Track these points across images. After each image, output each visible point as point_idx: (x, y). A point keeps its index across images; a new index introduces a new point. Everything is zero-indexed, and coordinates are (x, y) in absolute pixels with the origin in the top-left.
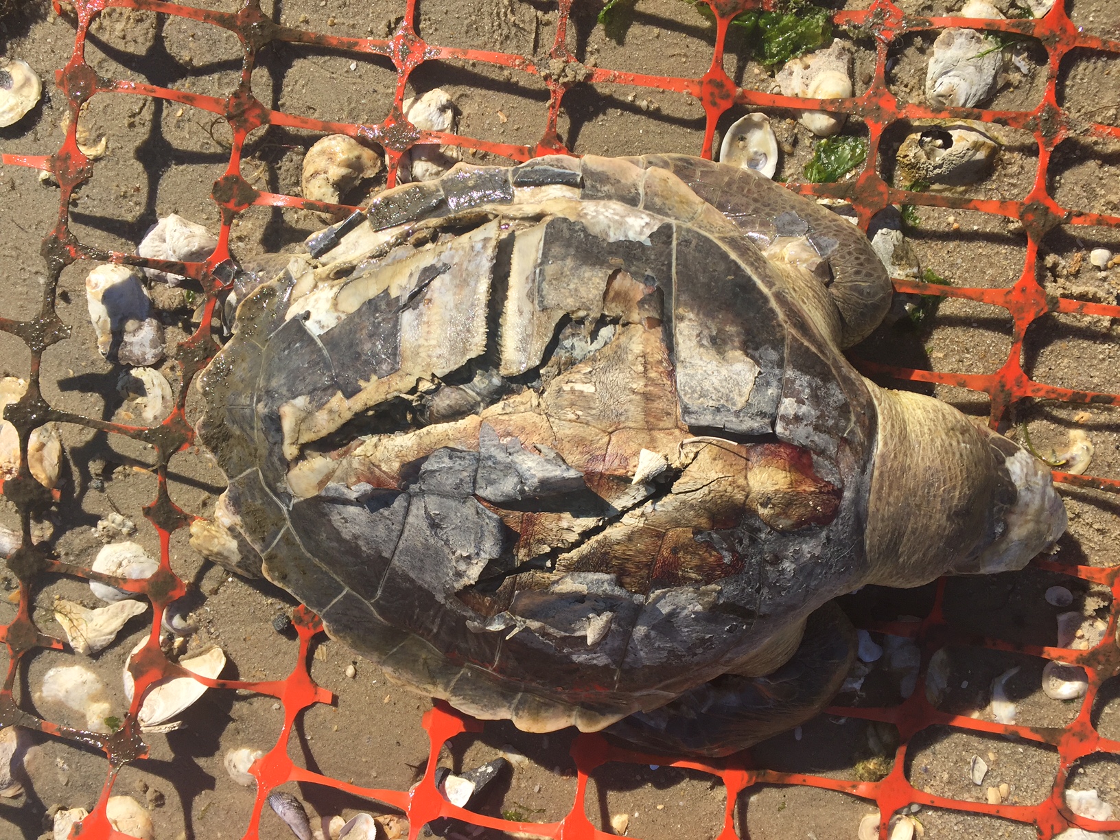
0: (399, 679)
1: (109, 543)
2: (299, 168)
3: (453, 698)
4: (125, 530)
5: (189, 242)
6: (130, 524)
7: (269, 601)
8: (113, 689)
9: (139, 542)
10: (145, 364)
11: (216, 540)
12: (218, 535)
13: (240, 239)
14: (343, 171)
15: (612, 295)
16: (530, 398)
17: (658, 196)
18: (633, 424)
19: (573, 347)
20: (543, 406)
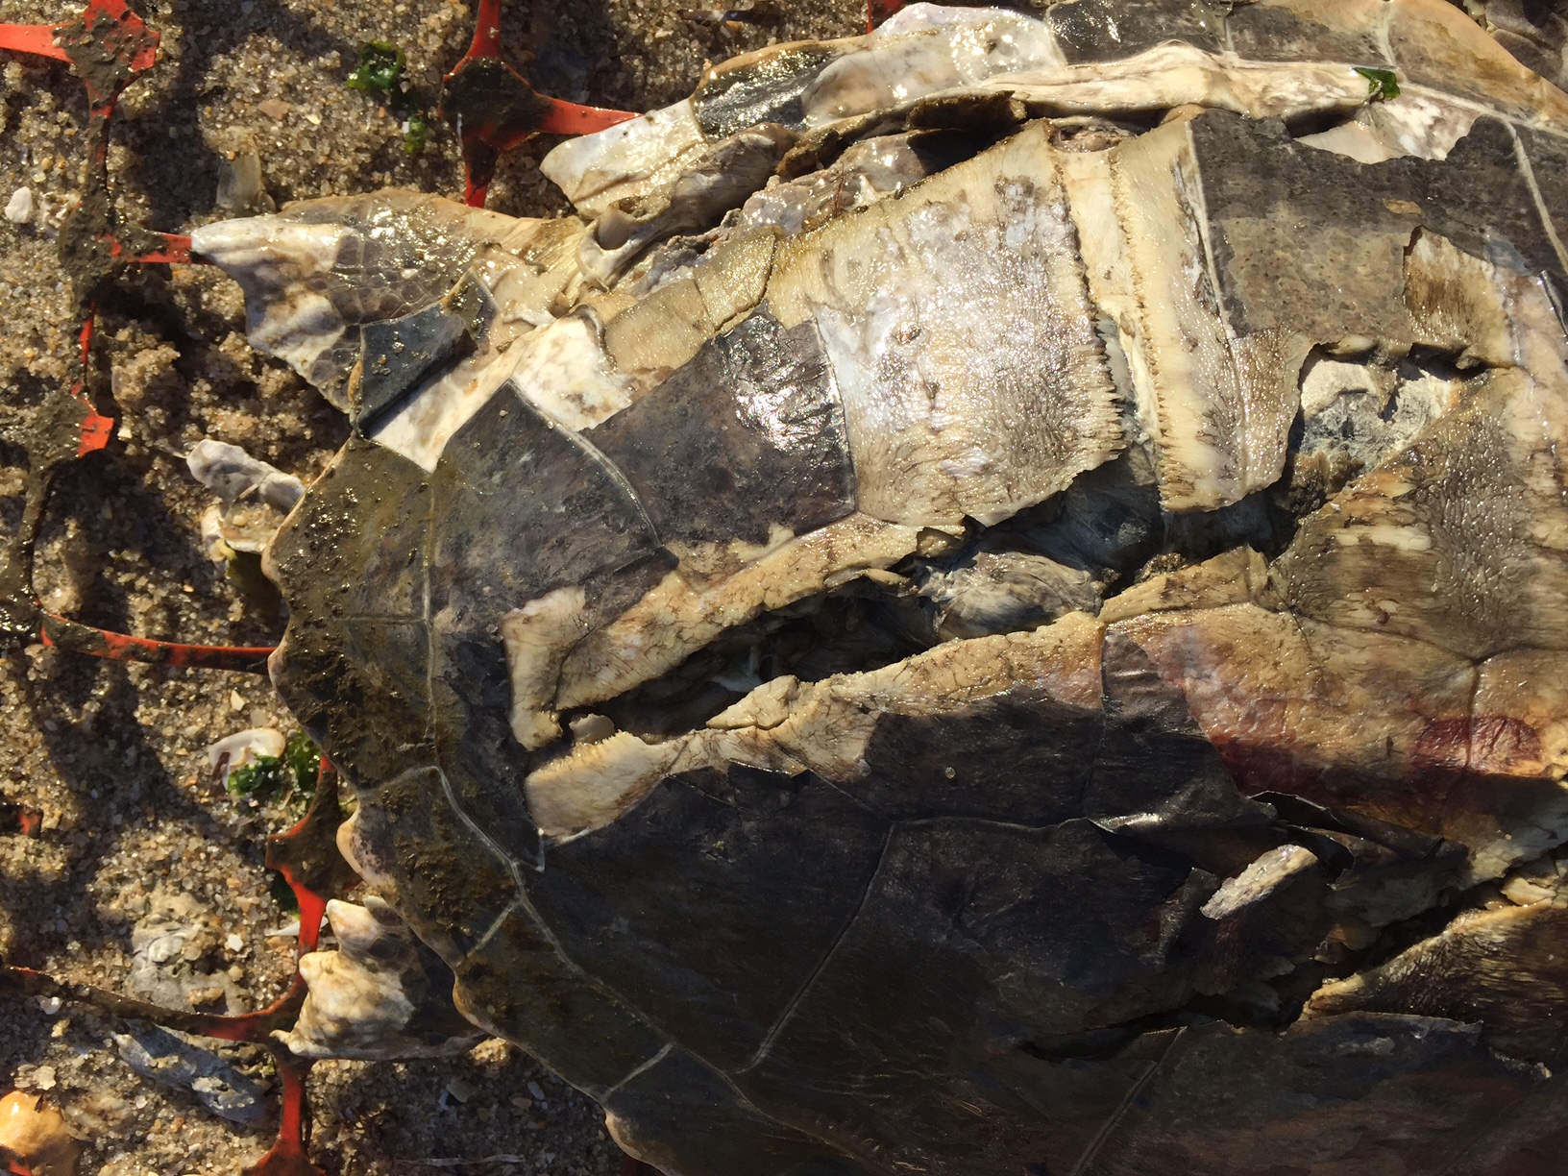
15: (1423, 291)
16: (1244, 567)
17: (1429, 62)
18: (1544, 637)
19: (1348, 430)
20: (1282, 587)
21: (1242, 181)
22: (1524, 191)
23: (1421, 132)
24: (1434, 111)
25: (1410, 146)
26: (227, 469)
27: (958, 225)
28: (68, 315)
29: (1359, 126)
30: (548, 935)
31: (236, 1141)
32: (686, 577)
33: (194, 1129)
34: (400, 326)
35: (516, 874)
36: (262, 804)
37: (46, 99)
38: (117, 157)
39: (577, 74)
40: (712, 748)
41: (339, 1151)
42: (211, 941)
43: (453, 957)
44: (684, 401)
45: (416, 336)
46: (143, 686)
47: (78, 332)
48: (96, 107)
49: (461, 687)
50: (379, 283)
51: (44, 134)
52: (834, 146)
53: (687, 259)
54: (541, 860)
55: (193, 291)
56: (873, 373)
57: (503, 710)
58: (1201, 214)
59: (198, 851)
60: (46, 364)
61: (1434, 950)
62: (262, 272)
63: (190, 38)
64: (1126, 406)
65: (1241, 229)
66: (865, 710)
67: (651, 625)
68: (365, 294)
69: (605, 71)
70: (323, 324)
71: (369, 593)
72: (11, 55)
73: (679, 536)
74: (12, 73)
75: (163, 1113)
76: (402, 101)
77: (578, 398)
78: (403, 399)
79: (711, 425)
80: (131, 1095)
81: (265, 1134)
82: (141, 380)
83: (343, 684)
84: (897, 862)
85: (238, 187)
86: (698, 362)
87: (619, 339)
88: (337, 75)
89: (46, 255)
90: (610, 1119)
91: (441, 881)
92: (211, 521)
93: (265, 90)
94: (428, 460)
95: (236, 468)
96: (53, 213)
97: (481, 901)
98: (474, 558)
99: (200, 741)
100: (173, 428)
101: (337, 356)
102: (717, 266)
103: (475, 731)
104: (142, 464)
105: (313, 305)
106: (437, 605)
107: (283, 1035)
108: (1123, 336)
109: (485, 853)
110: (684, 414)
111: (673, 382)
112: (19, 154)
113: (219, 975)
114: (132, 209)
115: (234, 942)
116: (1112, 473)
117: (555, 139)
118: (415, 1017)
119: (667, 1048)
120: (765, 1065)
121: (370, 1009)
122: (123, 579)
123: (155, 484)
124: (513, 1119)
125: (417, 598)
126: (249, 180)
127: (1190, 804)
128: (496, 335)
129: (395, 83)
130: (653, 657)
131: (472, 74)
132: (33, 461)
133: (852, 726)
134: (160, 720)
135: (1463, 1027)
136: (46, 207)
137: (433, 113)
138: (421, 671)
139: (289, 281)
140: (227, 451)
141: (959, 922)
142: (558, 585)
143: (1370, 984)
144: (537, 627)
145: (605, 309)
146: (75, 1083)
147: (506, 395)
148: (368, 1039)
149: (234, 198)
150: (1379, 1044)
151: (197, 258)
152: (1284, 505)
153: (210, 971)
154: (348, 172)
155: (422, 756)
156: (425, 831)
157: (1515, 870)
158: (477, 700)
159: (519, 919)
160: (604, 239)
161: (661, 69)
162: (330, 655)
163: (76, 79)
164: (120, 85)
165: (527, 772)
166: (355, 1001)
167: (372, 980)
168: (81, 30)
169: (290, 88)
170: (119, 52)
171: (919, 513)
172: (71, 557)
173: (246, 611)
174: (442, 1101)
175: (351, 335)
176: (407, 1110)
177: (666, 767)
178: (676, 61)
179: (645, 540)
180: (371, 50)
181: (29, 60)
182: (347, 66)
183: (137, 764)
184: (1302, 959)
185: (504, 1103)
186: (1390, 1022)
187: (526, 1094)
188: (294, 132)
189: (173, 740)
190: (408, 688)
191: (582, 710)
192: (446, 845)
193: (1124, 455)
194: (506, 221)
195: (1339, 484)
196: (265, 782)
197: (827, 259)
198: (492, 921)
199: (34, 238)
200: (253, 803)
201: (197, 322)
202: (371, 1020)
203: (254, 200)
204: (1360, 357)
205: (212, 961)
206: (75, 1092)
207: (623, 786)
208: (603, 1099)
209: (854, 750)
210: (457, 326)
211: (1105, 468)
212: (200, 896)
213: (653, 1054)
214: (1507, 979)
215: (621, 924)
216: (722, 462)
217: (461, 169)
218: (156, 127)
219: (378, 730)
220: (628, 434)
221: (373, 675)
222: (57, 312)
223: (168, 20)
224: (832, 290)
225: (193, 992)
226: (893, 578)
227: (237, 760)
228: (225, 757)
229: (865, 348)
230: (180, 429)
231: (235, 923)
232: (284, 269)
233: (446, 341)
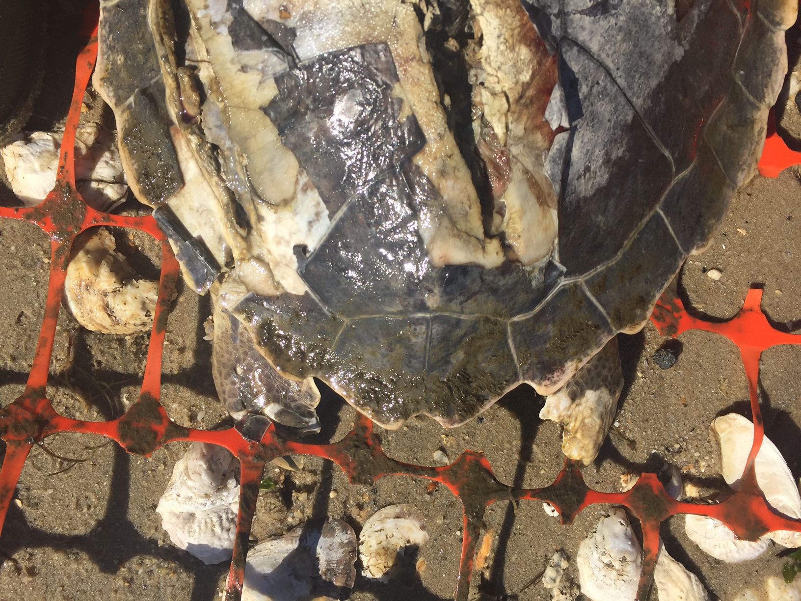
0: (750, 166)
1: (579, 587)
2: (101, 337)
3: (767, 100)
4: (564, 564)
5: (194, 473)
6: (556, 558)
7: (640, 375)
8: (750, 574)
9: (577, 546)
10: (355, 541)
11: (587, 421)
12: (580, 418)
13: (193, 418)
14: (104, 271)
119: (660, 211)
130: (460, 175)
165: (518, 262)
213: (663, 220)
220: (333, 189)
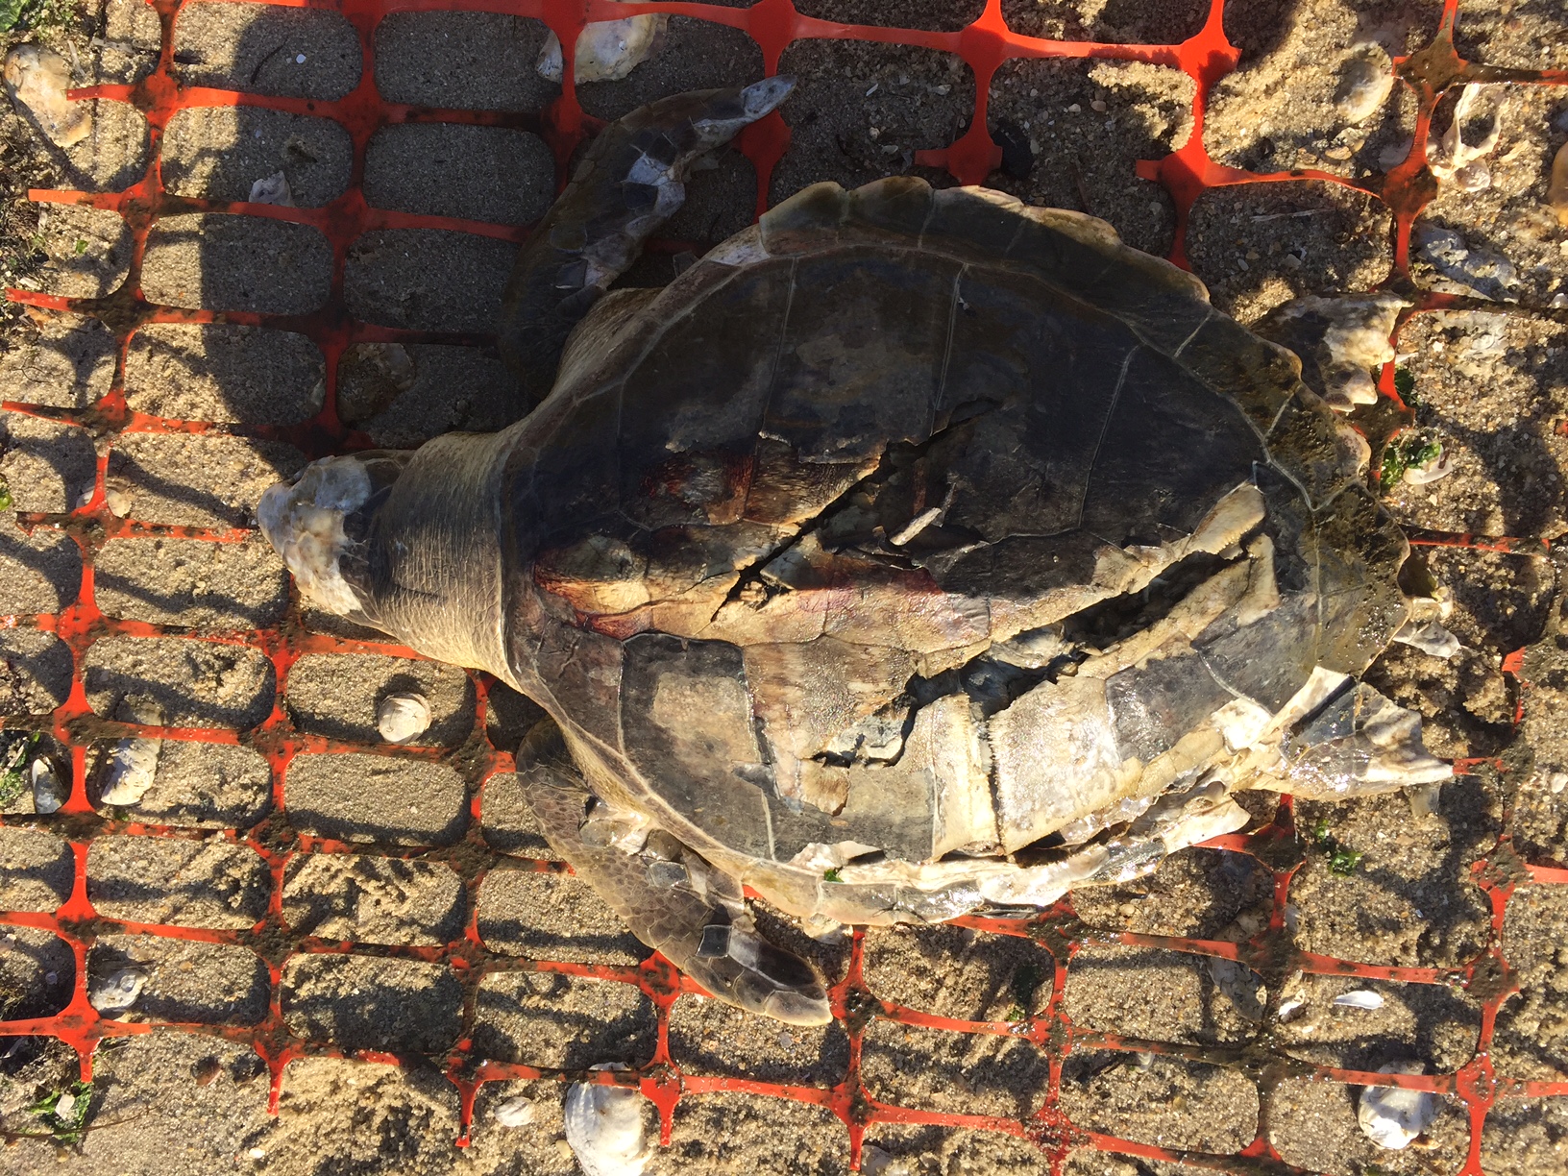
15: (839, 789)
16: (928, 669)
17: (800, 886)
18: (797, 648)
19: (881, 731)
20: (911, 662)
21: (914, 832)
22: (775, 831)
23: (819, 854)
24: (809, 864)
25: (826, 849)
26: (1436, 641)
27: (1052, 808)
28: (1533, 723)
29: (848, 855)
30: (1249, 419)
31: (1440, 212)
32: (1186, 638)
33: (1465, 220)
34: (1333, 736)
35: (1268, 455)
36: (1419, 438)
37: (1541, 842)
38: (1497, 812)
39: (1228, 864)
40: (1170, 553)
41: (1374, 211)
42: (1453, 348)
43: (1302, 391)
44: (1186, 720)
45: (1324, 731)
46: (1492, 506)
47: (1524, 716)
48: (1508, 840)
49: (1302, 563)
50: (1343, 753)
51: (1543, 822)
52: (1101, 838)
53: (1178, 782)
54: (1255, 468)
55: (1455, 738)
56: (1096, 742)
57: (1279, 554)
58: (936, 817)
59: (1460, 405)
60: (1545, 695)
61: (827, 497)
62: (1412, 755)
63: (1454, 876)
64: (985, 737)
65: (921, 811)
66: (1098, 585)
67: (1203, 612)
68: (1352, 747)
69: (1213, 866)
70: (1376, 729)
71: (1352, 602)
72: (1561, 866)
73: (1189, 657)
74: (1560, 855)
75: (1488, 228)
76: (1330, 846)
77: (1238, 714)
78: (1331, 699)
79: (1174, 710)
80: (1510, 238)
81: (1421, 221)
82: (1486, 690)
83: (1366, 547)
84: (1075, 506)
85: (1425, 799)
86: (1178, 737)
87: (1217, 742)
88: (1367, 859)
89: (1542, 755)
90: (1206, 298)
91: (1310, 439)
92: (1447, 609)
93: (1410, 849)
94: (1318, 671)
95: (1430, 641)
96: (1538, 779)
97: (1286, 431)
98: (1294, 632)
99: (1457, 473)
100: (1469, 662)
101: (1367, 713)
102: (1165, 780)
103: (1293, 540)
104: (1489, 640)
105: (1382, 739)
106: (1314, 606)
107: (1407, 305)
108: (979, 765)
109: (1285, 463)
110: (1187, 713)
111: (1190, 726)
112: (1558, 810)
113: (1448, 326)
114: (1489, 782)
115: (1438, 347)
116: (991, 710)
117: (1242, 831)
118: (1322, 334)
119: (1177, 355)
120: (1125, 354)
121: (1351, 336)
122: (1503, 572)
123: (1481, 628)
124: (1258, 244)
125: (1325, 607)
126: (1417, 804)
127: (948, 560)
128: (1281, 736)
129: (1334, 856)
130: (1202, 596)
131: (1289, 864)
132: (1554, 642)
133: (1103, 575)
134: (1483, 485)
135: (810, 459)
136: (1543, 782)
137: (1311, 841)
138: (1323, 567)
139: (1396, 751)
140: (1436, 651)
141: (1043, 477)
142: (1250, 626)
143: (854, 476)
144: (1262, 603)
145: (1222, 755)
146: (1547, 245)
147: (1274, 710)
148: (1353, 316)
149: (1428, 793)
150: (843, 444)
151: (1449, 762)
152: (913, 699)
153: (1454, 328)
154: (1361, 807)
155: (1323, 514)
156: (1320, 469)
157: (796, 540)
158: (1292, 558)
159: (1264, 427)
160: (1220, 786)
161: (1180, 868)
162: (1374, 563)
163: (1521, 853)
164: (1494, 852)
165: (1264, 520)
166: (1361, 341)
167: (1349, 355)
168: (1516, 880)
169: (1395, 851)
170: (1494, 870)
171: (1077, 683)
172: (1536, 584)
173: (1426, 558)
174: (1304, 253)
175: (1360, 725)
176: (1327, 244)
177: (1193, 539)
178: (1172, 872)
179: (1206, 653)
180: (1348, 873)
181: (1550, 863)
182: (1361, 864)
183: (1498, 455)
184: (884, 485)
185: (1263, 254)
186: (841, 457)
187: (1250, 262)
188: (1393, 828)
189: (1475, 473)
190: (1329, 556)
191: (1237, 560)
192: (1308, 462)
193: (987, 717)
194: (1269, 787)
195: (885, 708)
196: (1415, 452)
197: (1113, 789)
198: (1281, 419)
199: (1551, 765)
200: (1424, 438)
201: (1453, 721)
202: (1351, 329)
203: (1416, 793)
204: (872, 761)
205: (1453, 335)
206: (1547, 239)
207: (1214, 524)
208: (1211, 312)
209: (1102, 563)
210: (1301, 738)
211: (995, 712)
212: (1459, 376)
213: (1185, 348)
214: (793, 486)
215: (1210, 436)
216: (1169, 695)
217: (1294, 812)
218: (1474, 828)
219: (1346, 524)
220: (1213, 701)
221: (1350, 557)
222: (1538, 724)
223: (1467, 885)
224: (1112, 776)
225: (1465, 318)
226: (1087, 651)
227: (1434, 465)
228: (1442, 466)
229: (1099, 752)
230: (1464, 662)
231: (1437, 359)
232: (1399, 757)
233: (1307, 731)
